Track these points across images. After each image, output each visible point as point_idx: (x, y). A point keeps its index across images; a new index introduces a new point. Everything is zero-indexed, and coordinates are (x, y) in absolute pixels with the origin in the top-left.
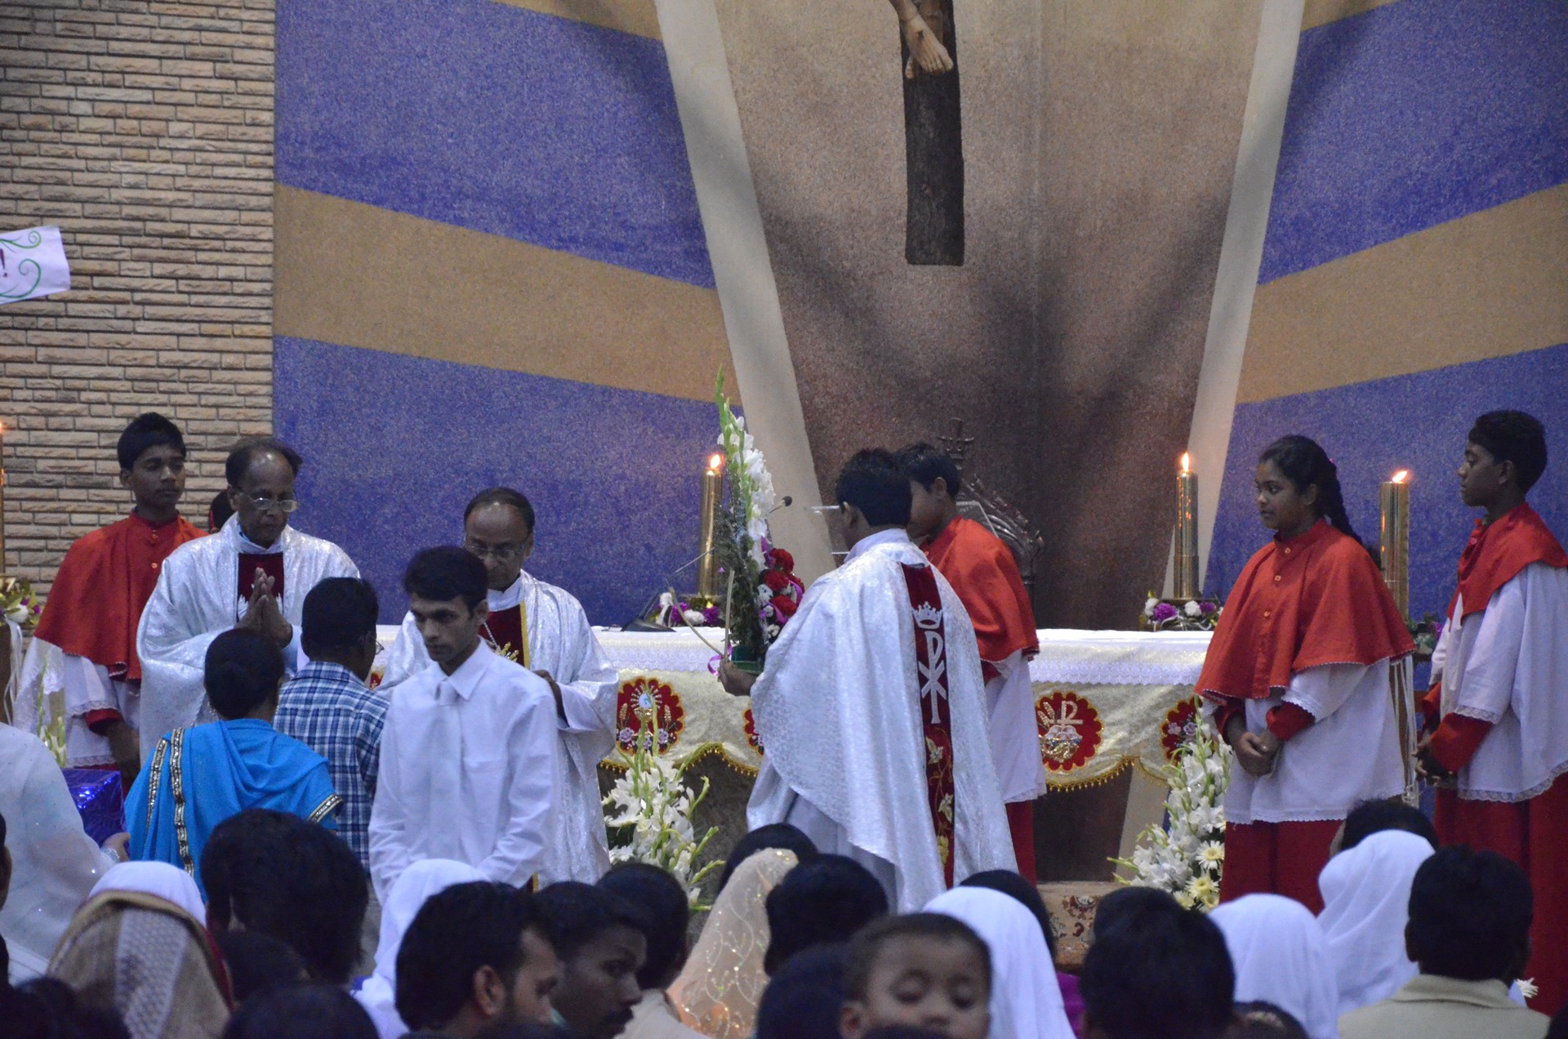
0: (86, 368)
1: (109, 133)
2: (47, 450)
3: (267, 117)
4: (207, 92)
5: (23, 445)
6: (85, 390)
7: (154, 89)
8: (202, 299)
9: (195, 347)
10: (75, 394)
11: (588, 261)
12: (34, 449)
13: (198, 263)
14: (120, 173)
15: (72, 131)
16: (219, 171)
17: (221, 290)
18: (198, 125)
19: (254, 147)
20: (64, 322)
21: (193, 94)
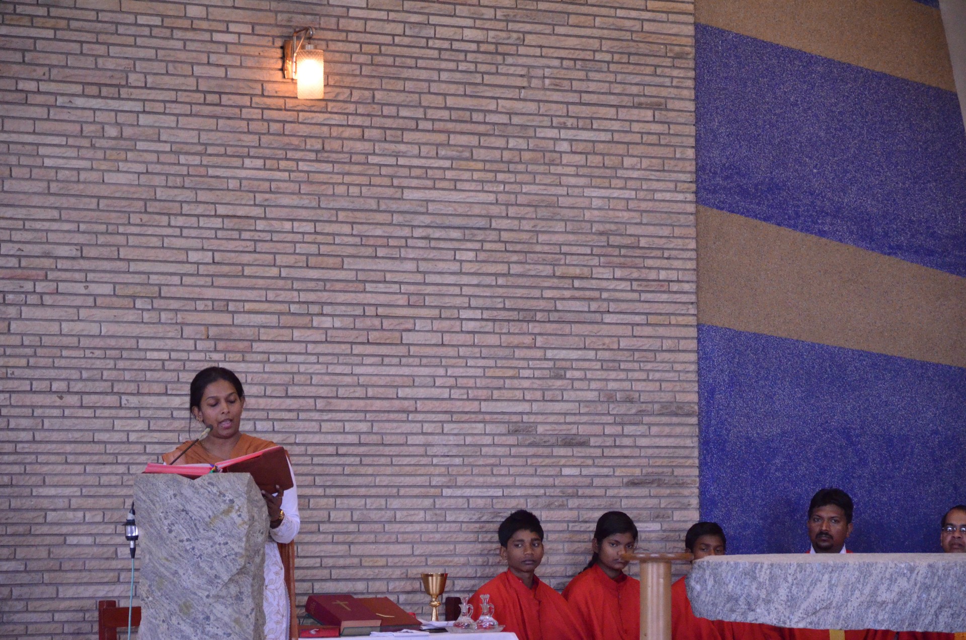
0: (570, 351)
1: (582, 166)
2: (544, 417)
3: (691, 153)
4: (649, 133)
5: (527, 413)
6: (568, 369)
7: (613, 131)
8: (649, 296)
9: (646, 334)
10: (562, 372)
11: (909, 264)
12: (534, 416)
13: (645, 267)
14: (591, 197)
15: (557, 165)
16: (658, 196)
17: (663, 289)
18: (643, 160)
19: (683, 177)
20: (554, 316)
21: (639, 135)
